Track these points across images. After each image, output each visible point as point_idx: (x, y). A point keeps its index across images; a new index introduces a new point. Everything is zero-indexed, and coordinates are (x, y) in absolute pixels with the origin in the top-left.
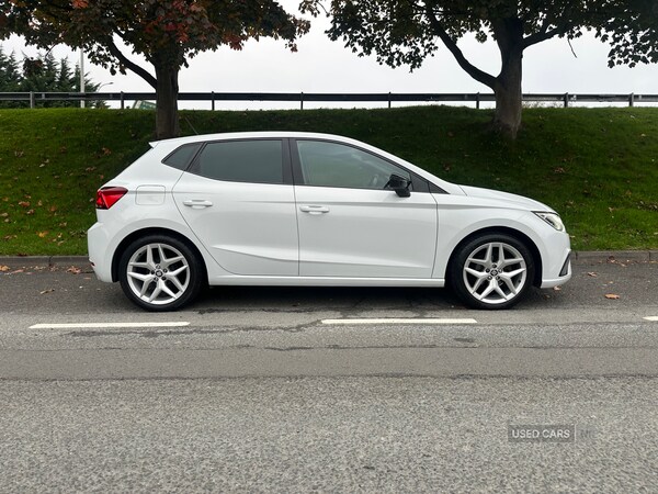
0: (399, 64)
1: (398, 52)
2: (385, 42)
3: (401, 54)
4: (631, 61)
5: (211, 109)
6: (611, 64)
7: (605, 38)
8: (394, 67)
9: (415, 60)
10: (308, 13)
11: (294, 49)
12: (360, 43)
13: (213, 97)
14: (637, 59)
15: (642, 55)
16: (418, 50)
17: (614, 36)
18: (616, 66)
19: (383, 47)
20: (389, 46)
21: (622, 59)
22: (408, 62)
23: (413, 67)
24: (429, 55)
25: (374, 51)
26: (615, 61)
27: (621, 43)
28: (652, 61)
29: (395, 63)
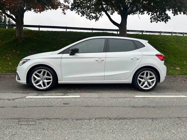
0: (92, 19)
1: (91, 15)
2: (88, 12)
3: (93, 16)
4: (156, 21)
5: (38, 30)
6: (151, 22)
7: (149, 14)
8: (91, 20)
9: (97, 18)
10: (67, 3)
11: (65, 14)
12: (80, 12)
13: (39, 27)
14: (158, 20)
15: (159, 19)
16: (97, 15)
17: (151, 14)
18: (153, 22)
19: (88, 14)
20: (89, 14)
21: (154, 20)
22: (95, 19)
23: (96, 20)
24: (100, 17)
25: (85, 15)
26: (152, 21)
27: (153, 15)
28: (162, 21)
29: (91, 19)
